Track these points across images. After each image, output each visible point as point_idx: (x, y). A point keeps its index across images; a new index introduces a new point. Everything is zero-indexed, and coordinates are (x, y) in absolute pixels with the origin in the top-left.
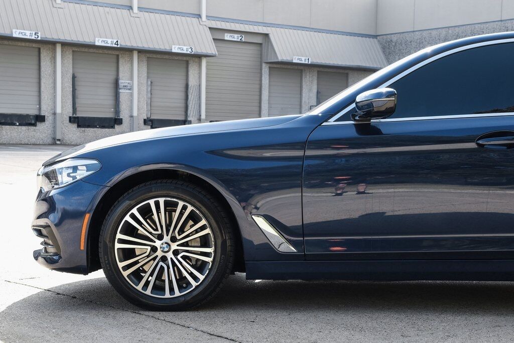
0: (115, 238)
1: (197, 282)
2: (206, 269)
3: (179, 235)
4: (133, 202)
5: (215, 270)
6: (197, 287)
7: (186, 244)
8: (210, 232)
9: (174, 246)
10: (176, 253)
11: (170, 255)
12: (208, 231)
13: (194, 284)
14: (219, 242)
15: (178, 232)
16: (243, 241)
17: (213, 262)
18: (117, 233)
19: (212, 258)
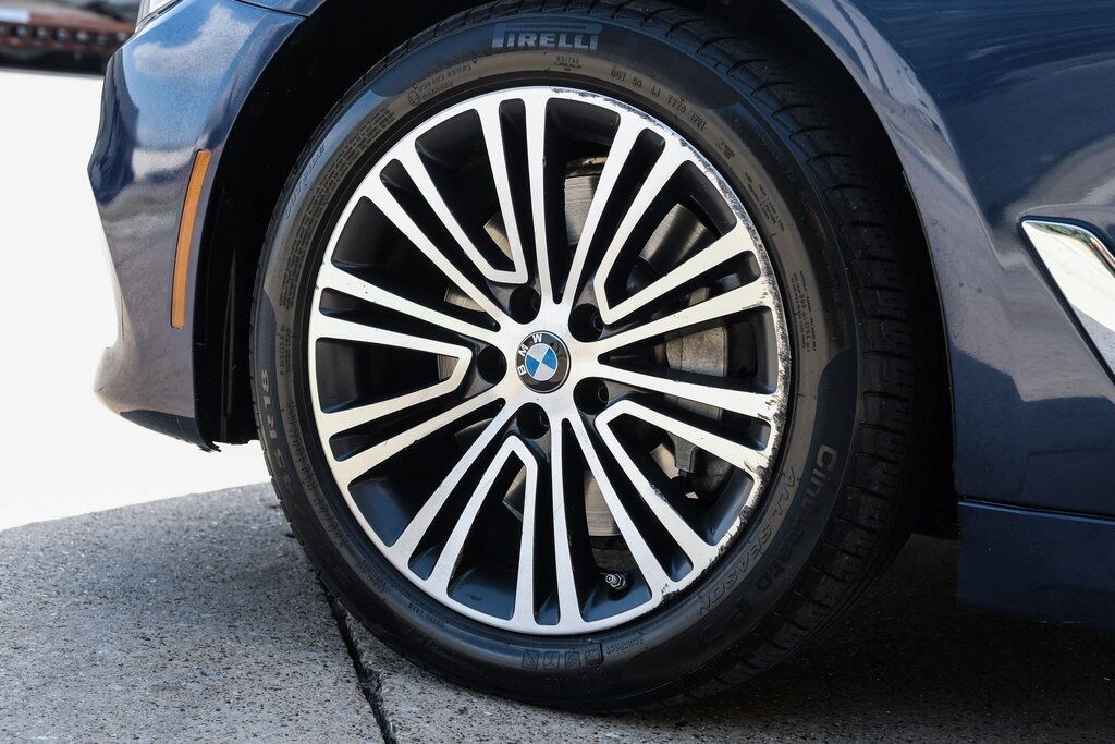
0: (313, 286)
1: (675, 578)
2: (732, 511)
3: (613, 303)
4: (401, 106)
5: (773, 522)
6: (672, 602)
7: (642, 357)
8: (769, 302)
9: (586, 361)
10: (591, 396)
11: (560, 407)
12: (757, 293)
13: (659, 583)
14: (816, 361)
15: (609, 286)
16: (957, 373)
17: (772, 474)
18: (320, 262)
19: (768, 452)
